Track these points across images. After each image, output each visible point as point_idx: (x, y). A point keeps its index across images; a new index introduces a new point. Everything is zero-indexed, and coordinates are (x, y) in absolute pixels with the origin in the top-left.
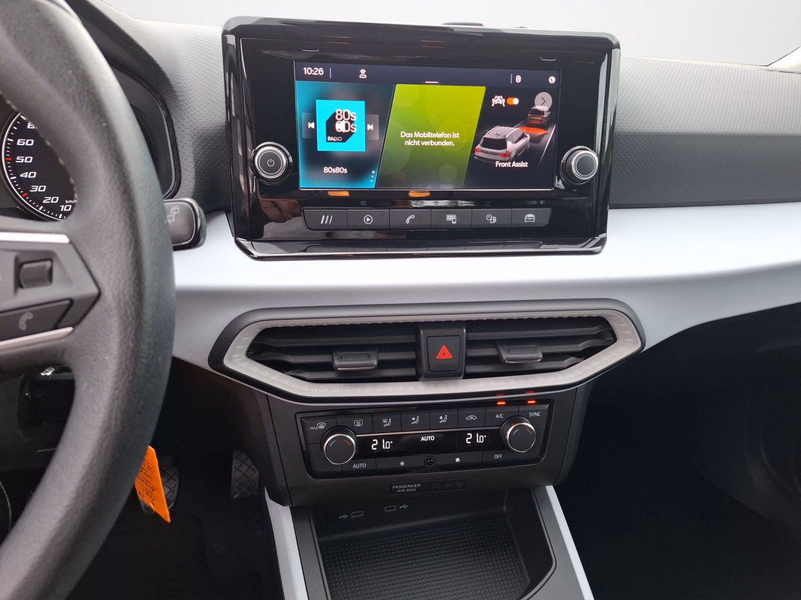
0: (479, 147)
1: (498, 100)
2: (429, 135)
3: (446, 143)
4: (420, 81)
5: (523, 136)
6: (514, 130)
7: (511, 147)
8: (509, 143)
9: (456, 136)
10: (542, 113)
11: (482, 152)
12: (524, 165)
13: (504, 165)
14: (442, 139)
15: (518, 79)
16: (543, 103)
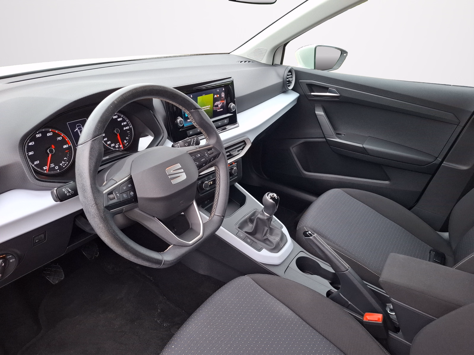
0: (214, 107)
1: (216, 96)
2: (205, 107)
3: (208, 108)
4: (201, 95)
5: (221, 103)
6: (219, 102)
7: (219, 106)
8: (219, 105)
9: (210, 106)
10: (223, 97)
11: (215, 108)
12: (222, 109)
13: (219, 110)
14: (207, 108)
15: (218, 90)
16: (223, 95)
